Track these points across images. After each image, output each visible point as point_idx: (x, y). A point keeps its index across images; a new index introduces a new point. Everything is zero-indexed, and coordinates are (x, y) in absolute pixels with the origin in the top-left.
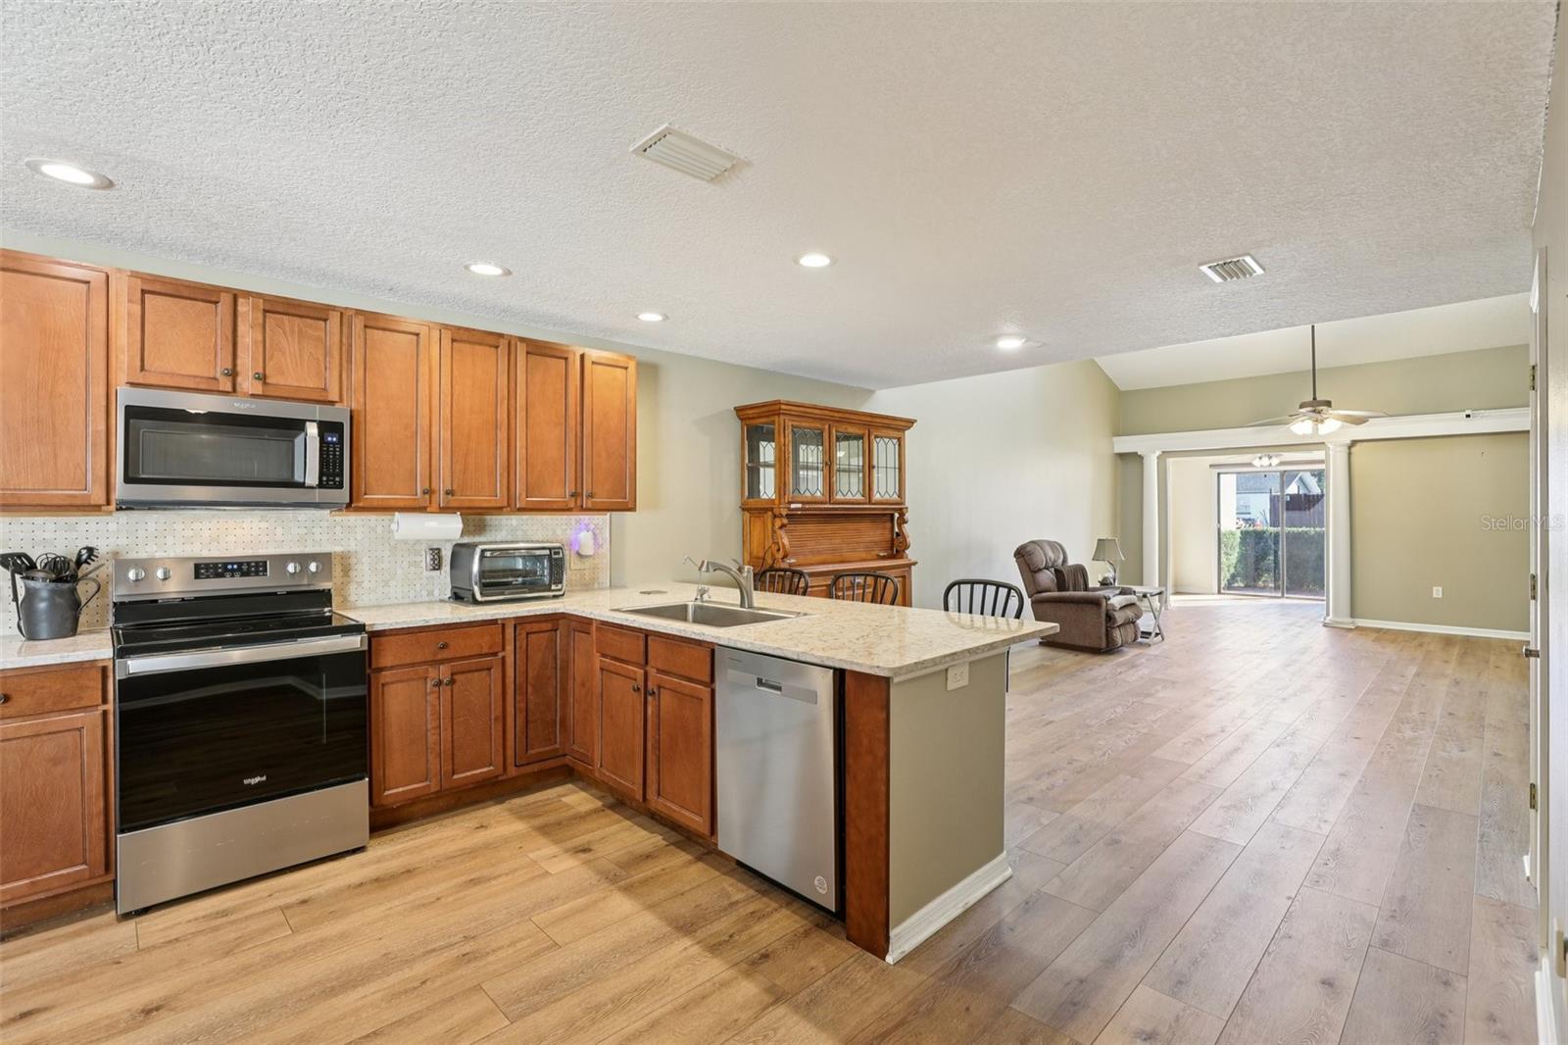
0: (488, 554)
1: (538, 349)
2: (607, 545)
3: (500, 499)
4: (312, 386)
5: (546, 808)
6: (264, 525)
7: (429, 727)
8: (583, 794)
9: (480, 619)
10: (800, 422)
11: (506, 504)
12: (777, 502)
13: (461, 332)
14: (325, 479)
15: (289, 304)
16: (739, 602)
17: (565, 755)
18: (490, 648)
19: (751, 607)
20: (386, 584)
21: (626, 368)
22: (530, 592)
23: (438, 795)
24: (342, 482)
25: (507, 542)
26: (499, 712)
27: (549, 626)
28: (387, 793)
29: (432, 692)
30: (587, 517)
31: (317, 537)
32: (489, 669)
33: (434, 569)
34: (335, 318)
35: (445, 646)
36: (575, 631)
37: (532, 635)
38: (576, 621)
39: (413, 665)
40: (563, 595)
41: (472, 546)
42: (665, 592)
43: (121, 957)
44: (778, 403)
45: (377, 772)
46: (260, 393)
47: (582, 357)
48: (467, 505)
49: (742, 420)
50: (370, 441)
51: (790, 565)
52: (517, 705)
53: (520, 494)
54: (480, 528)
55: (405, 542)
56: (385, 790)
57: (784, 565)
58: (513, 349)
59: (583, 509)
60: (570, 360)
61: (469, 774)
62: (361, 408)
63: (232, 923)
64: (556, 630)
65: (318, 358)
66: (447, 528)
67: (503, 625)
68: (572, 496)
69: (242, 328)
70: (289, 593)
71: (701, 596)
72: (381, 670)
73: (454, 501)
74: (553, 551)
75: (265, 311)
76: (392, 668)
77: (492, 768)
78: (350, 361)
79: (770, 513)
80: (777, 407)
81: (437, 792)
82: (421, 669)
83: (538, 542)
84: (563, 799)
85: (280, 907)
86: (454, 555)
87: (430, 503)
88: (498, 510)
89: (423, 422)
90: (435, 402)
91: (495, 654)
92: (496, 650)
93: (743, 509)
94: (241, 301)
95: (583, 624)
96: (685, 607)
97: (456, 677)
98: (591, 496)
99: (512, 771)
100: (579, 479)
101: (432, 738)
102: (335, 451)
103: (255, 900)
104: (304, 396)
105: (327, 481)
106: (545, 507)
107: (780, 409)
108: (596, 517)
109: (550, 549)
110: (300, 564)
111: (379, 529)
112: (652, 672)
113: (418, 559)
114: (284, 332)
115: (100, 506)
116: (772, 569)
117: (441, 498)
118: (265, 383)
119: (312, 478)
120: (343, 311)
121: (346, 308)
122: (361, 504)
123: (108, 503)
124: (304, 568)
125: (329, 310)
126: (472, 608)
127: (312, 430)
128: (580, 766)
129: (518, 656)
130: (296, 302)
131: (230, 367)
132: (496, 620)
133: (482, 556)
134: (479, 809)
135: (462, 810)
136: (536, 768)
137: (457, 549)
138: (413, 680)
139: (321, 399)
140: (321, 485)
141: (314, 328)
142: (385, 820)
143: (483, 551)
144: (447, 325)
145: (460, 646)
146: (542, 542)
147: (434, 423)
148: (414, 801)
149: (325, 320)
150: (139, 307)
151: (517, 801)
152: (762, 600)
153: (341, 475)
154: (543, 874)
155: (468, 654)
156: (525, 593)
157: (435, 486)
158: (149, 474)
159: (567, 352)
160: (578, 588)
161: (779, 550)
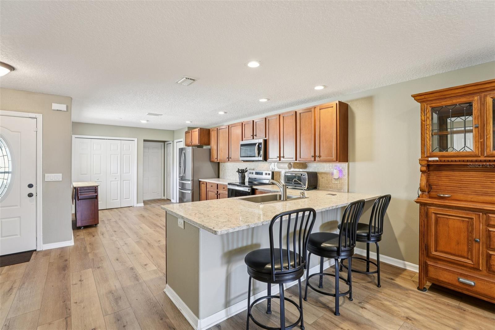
2: (346, 176)
10: (441, 102)
11: (295, 160)
21: (333, 107)
22: (297, 187)
24: (261, 156)
50: (270, 146)
53: (298, 157)
58: (296, 114)
60: (312, 111)
65: (263, 129)
73: (284, 159)
78: (266, 128)
87: (280, 160)
89: (278, 140)
94: (254, 121)
108: (342, 164)
114: (258, 125)
118: (256, 136)
122: (268, 160)
127: (257, 145)
131: (252, 134)
140: (258, 156)
149: (263, 121)
157: (280, 155)
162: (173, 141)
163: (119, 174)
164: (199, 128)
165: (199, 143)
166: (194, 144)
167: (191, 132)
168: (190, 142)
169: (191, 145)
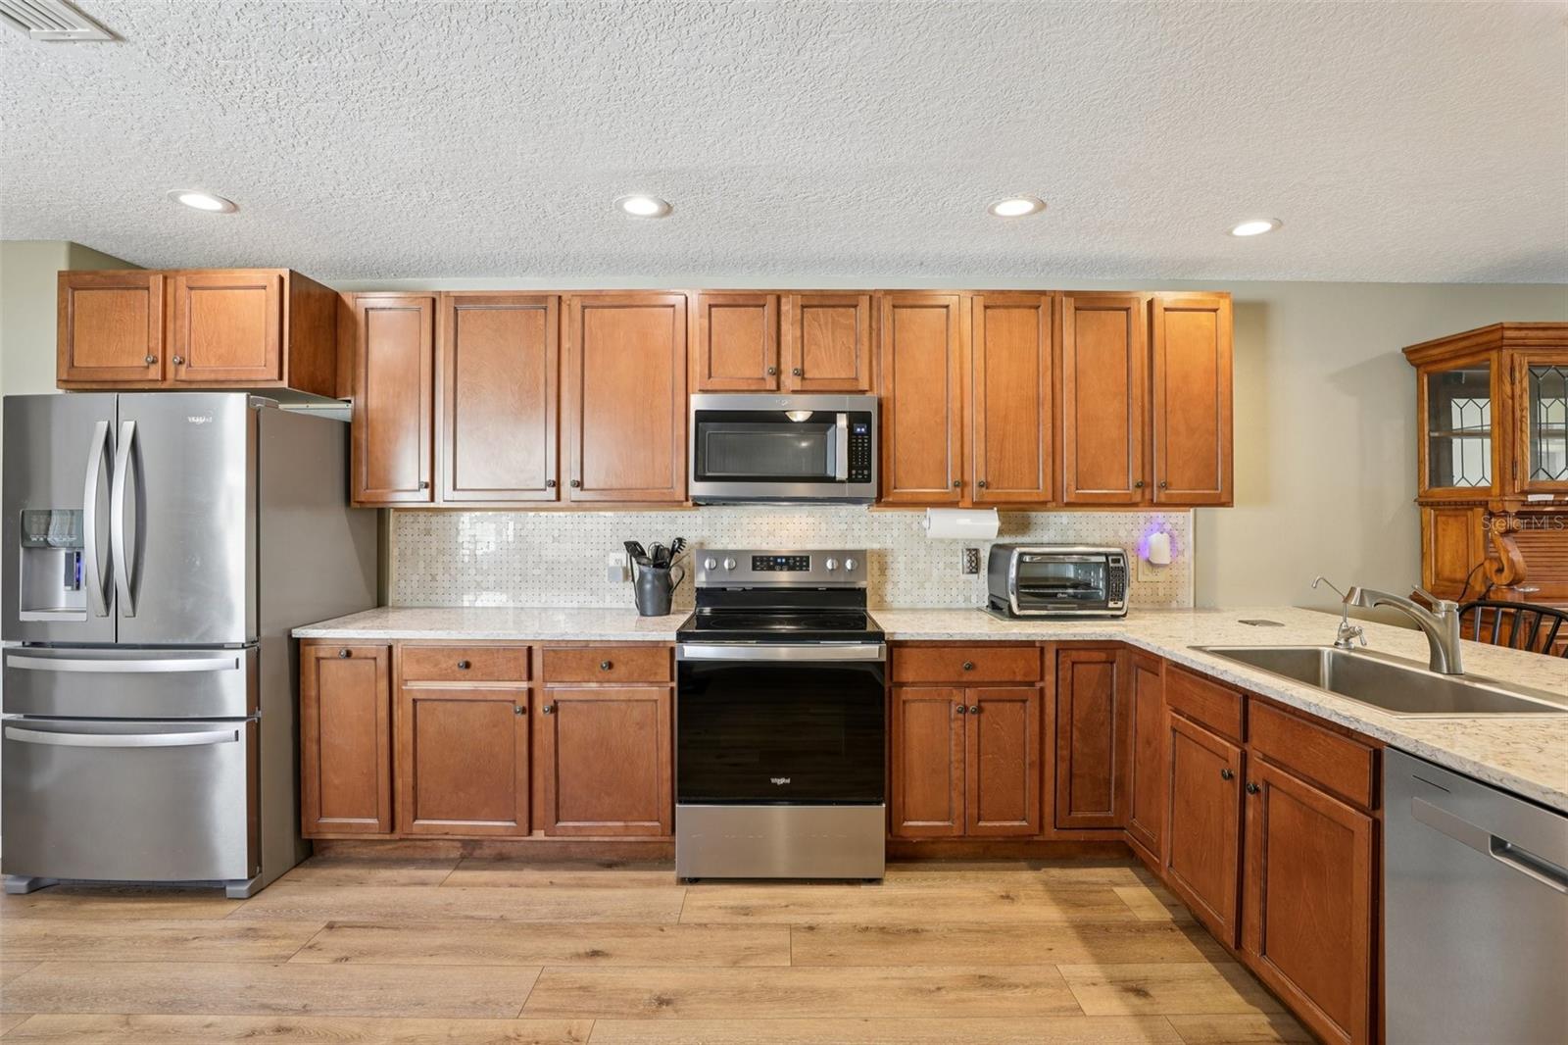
0: (1027, 559)
1: (1089, 303)
2: (1189, 553)
3: (1043, 491)
4: (843, 376)
5: (1092, 897)
6: (811, 520)
7: (953, 758)
8: (1145, 891)
9: (1013, 638)
10: (1549, 356)
11: (1050, 498)
12: (1496, 491)
13: (996, 295)
14: (854, 472)
15: (822, 296)
16: (1427, 660)
17: (1123, 829)
18: (1025, 675)
19: (1453, 671)
20: (922, 586)
21: (1215, 310)
22: (1080, 609)
23: (962, 839)
24: (870, 475)
25: (1055, 544)
26: (1035, 757)
27: (1102, 656)
28: (906, 824)
29: (956, 719)
30: (1161, 514)
31: (856, 533)
32: (1024, 701)
33: (971, 572)
34: (864, 302)
35: (971, 667)
36: (1138, 667)
37: (1079, 666)
38: (1139, 655)
39: (936, 684)
40: (1124, 615)
41: (1010, 548)
42: (1283, 625)
43: (666, 925)
44: (1502, 328)
45: (897, 800)
46: (799, 389)
47: (1150, 304)
48: (1003, 499)
49: (1418, 366)
50: (899, 430)
51: (1527, 596)
52: (1059, 752)
53: (1068, 485)
54: (1024, 527)
55: (942, 541)
56: (905, 820)
57: (1510, 597)
58: (1057, 307)
59: (1153, 504)
60: (1133, 312)
61: (997, 824)
62: (891, 395)
63: (749, 926)
64: (1112, 663)
65: (849, 348)
66: (983, 526)
67: (1042, 650)
68: (1138, 486)
69: (785, 327)
70: (828, 589)
71: (1347, 640)
72: (902, 685)
73: (989, 495)
74: (1110, 558)
75: (803, 307)
76: (913, 684)
77: (1024, 823)
78: (879, 346)
79: (1481, 510)
80: (1497, 336)
81: (960, 837)
82: (946, 690)
83: (1094, 545)
84: (1117, 890)
85: (790, 925)
86: (992, 557)
87: (963, 497)
88: (1041, 505)
89: (955, 405)
90: (967, 380)
91: (1031, 684)
92: (1032, 679)
93: (1421, 504)
94: (783, 300)
95: (1149, 661)
96: (1315, 655)
97: (983, 704)
98: (1165, 486)
99: (1051, 833)
100: (1147, 463)
101: (956, 773)
102: (863, 442)
103: (774, 907)
104: (837, 388)
105: (857, 474)
106: (1102, 501)
107: (1503, 338)
108: (1174, 514)
109: (1107, 555)
110: (838, 561)
111: (915, 526)
112: (1255, 758)
113: (954, 559)
114: (820, 325)
115: (682, 502)
116: (1483, 600)
117: (973, 492)
118: (803, 379)
119: (842, 473)
120: (872, 294)
121: (875, 291)
122: (891, 499)
123: (687, 500)
124: (842, 565)
125: (859, 295)
126: (1007, 623)
127: (842, 422)
128: (1143, 852)
129: (1060, 690)
130: (829, 293)
131: (774, 366)
132: (1034, 642)
133: (1020, 561)
134: (1008, 869)
135: (991, 865)
136: (1083, 836)
137: (995, 550)
138: (936, 701)
139: (854, 389)
140: (850, 479)
141: (843, 316)
142: (903, 854)
143: (1021, 555)
144: (979, 291)
145: (988, 669)
146: (1101, 546)
147: (965, 405)
148: (936, 840)
149: (855, 306)
150: (707, 321)
151: (1056, 873)
152: (1479, 660)
153: (869, 468)
154: (1072, 1009)
155: (998, 679)
156: (1073, 609)
157: (967, 478)
158: (713, 472)
159: (1129, 300)
160: (1147, 606)
161: (1500, 570)
164: (286, 272)
165: (281, 378)
166: (212, 377)
167: (170, 290)
168: (153, 362)
169: (164, 378)
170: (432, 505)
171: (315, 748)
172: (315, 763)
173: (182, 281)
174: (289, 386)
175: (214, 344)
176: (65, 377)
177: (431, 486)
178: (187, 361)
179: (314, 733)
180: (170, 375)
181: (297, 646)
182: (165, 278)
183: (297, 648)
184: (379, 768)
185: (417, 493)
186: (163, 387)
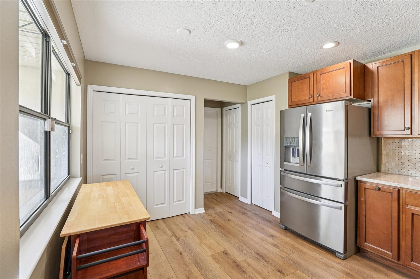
162: (244, 104)
163: (167, 158)
164: (351, 61)
165: (351, 95)
166: (328, 98)
167: (315, 76)
168: (311, 97)
169: (314, 101)
170: (411, 136)
171: (364, 218)
172: (364, 223)
173: (319, 73)
174: (354, 98)
175: (328, 89)
176: (290, 105)
177: (411, 128)
178: (320, 95)
179: (363, 213)
180: (316, 100)
181: (357, 182)
182: (314, 73)
183: (357, 183)
184: (393, 234)
185: (404, 131)
186: (313, 104)
